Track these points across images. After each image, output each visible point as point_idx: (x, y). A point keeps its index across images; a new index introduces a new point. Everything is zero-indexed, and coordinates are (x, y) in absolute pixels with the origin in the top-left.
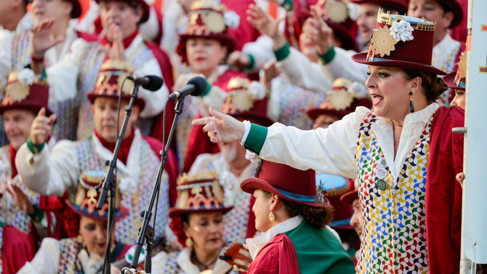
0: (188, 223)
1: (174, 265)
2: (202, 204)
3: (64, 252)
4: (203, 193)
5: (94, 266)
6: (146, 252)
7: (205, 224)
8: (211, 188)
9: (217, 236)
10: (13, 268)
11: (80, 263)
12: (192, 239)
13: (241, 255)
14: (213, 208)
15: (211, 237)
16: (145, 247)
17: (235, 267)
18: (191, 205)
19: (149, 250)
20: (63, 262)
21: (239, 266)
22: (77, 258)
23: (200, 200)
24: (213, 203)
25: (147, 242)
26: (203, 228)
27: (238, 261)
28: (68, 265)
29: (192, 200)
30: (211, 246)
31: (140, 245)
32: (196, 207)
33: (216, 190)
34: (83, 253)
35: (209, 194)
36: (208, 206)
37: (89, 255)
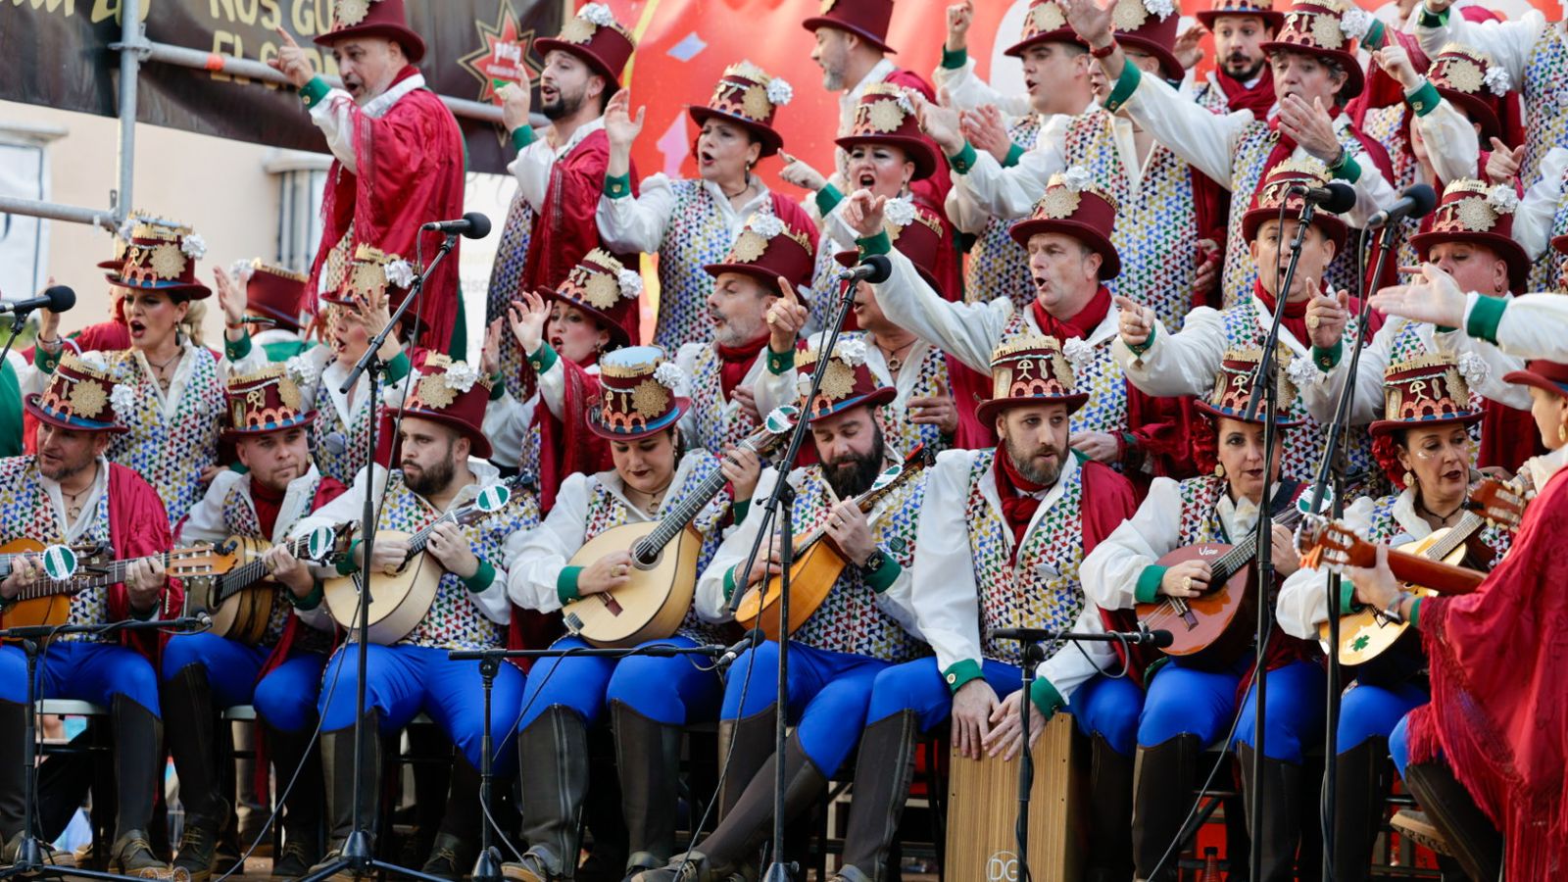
0: (1406, 447)
1: (1386, 519)
2: (1428, 411)
3: (1189, 500)
4: (1428, 391)
5: (1243, 523)
6: (1332, 495)
7: (1435, 446)
8: (1442, 383)
9: (1458, 467)
10: (1100, 533)
11: (1219, 517)
12: (1413, 472)
13: (1499, 499)
14: (1448, 418)
15: (1446, 469)
16: (1330, 489)
17: (1490, 521)
18: (1409, 413)
19: (1338, 492)
20: (1189, 517)
21: (1497, 520)
22: (1212, 509)
23: (1424, 404)
24: (1447, 409)
25: (1335, 478)
26: (1432, 453)
27: (1494, 511)
28: (1197, 523)
29: (1410, 405)
30: (1446, 488)
31: (1323, 483)
32: (1418, 417)
33: (1452, 386)
34: (1225, 499)
35: (1437, 394)
36: (1439, 415)
37: (1235, 504)
